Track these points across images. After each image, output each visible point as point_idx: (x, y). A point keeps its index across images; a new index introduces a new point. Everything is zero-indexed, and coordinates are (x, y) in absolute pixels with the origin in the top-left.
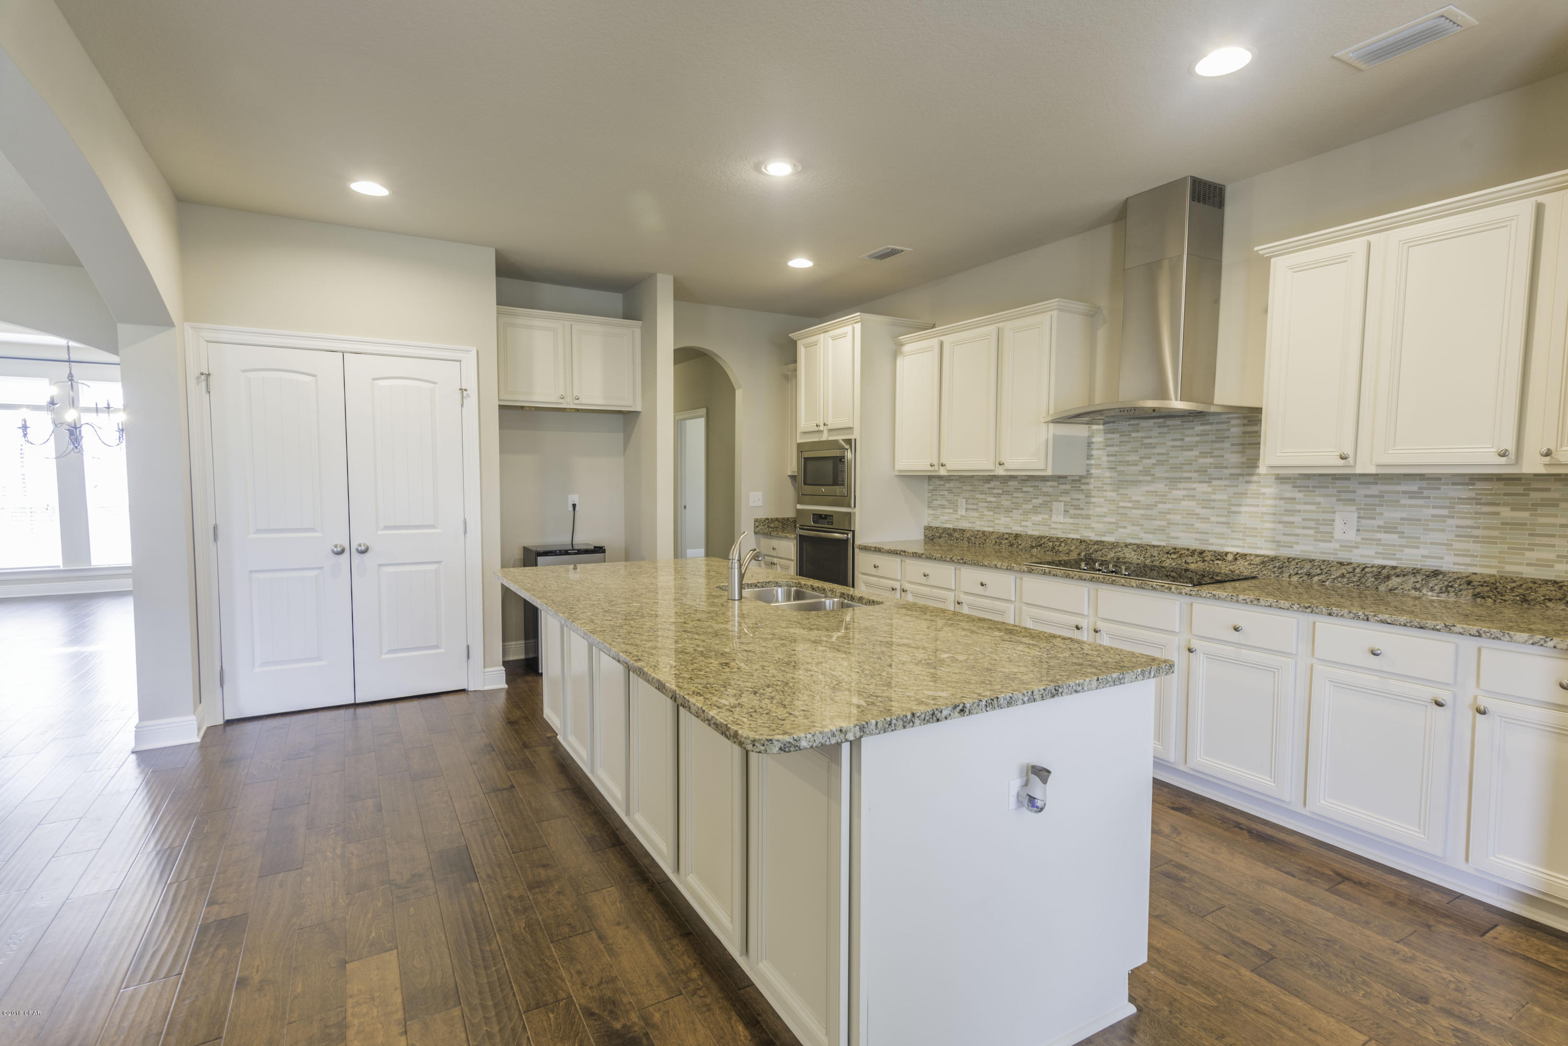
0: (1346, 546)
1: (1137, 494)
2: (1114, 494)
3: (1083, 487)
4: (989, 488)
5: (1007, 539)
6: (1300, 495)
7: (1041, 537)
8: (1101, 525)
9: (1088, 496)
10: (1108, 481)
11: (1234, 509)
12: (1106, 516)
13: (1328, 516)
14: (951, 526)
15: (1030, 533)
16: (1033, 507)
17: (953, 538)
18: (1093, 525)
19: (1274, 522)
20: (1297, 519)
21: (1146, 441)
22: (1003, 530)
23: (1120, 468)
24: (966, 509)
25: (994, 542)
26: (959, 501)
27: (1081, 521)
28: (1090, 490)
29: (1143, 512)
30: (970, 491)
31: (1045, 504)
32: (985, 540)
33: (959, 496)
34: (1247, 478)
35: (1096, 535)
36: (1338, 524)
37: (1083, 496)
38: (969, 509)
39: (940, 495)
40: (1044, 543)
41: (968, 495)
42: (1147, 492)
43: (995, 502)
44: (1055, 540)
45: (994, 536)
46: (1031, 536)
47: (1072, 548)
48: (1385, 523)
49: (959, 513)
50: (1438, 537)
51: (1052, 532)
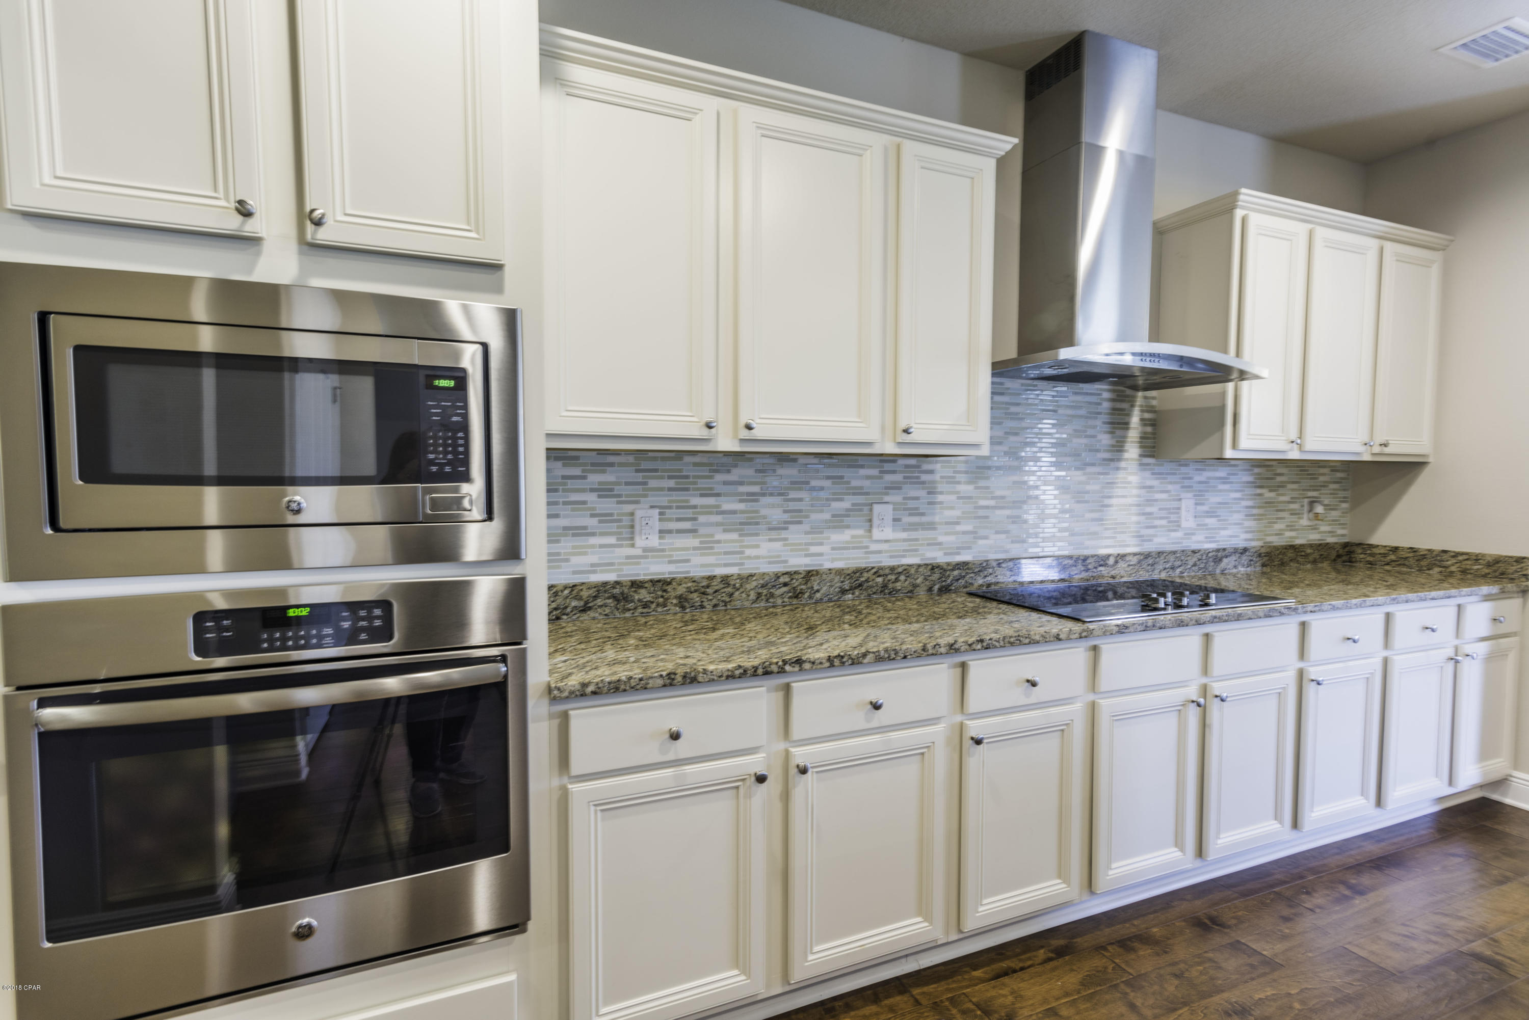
0: (1189, 534)
2: (970, 488)
3: (924, 477)
4: (725, 483)
5: (785, 585)
6: (1155, 483)
7: (860, 571)
8: (952, 538)
9: (932, 491)
11: (1107, 501)
12: (958, 523)
13: (1175, 504)
14: (611, 577)
15: (828, 565)
16: (833, 516)
17: (631, 605)
18: (941, 539)
19: (1139, 514)
20: (1154, 509)
21: (1013, 409)
24: (661, 532)
25: (753, 595)
26: (639, 514)
27: (919, 534)
28: (934, 482)
29: (1007, 512)
30: (670, 489)
31: (856, 508)
32: (731, 595)
33: (637, 502)
34: (1112, 464)
35: (946, 554)
36: (1183, 513)
37: (923, 493)
38: (670, 532)
39: (565, 503)
40: (867, 581)
41: (664, 500)
42: (1015, 482)
43: (742, 512)
44: (887, 571)
45: (754, 584)
46: (839, 572)
47: (919, 581)
48: (1211, 508)
49: (640, 542)
50: (1237, 517)
51: (873, 561)
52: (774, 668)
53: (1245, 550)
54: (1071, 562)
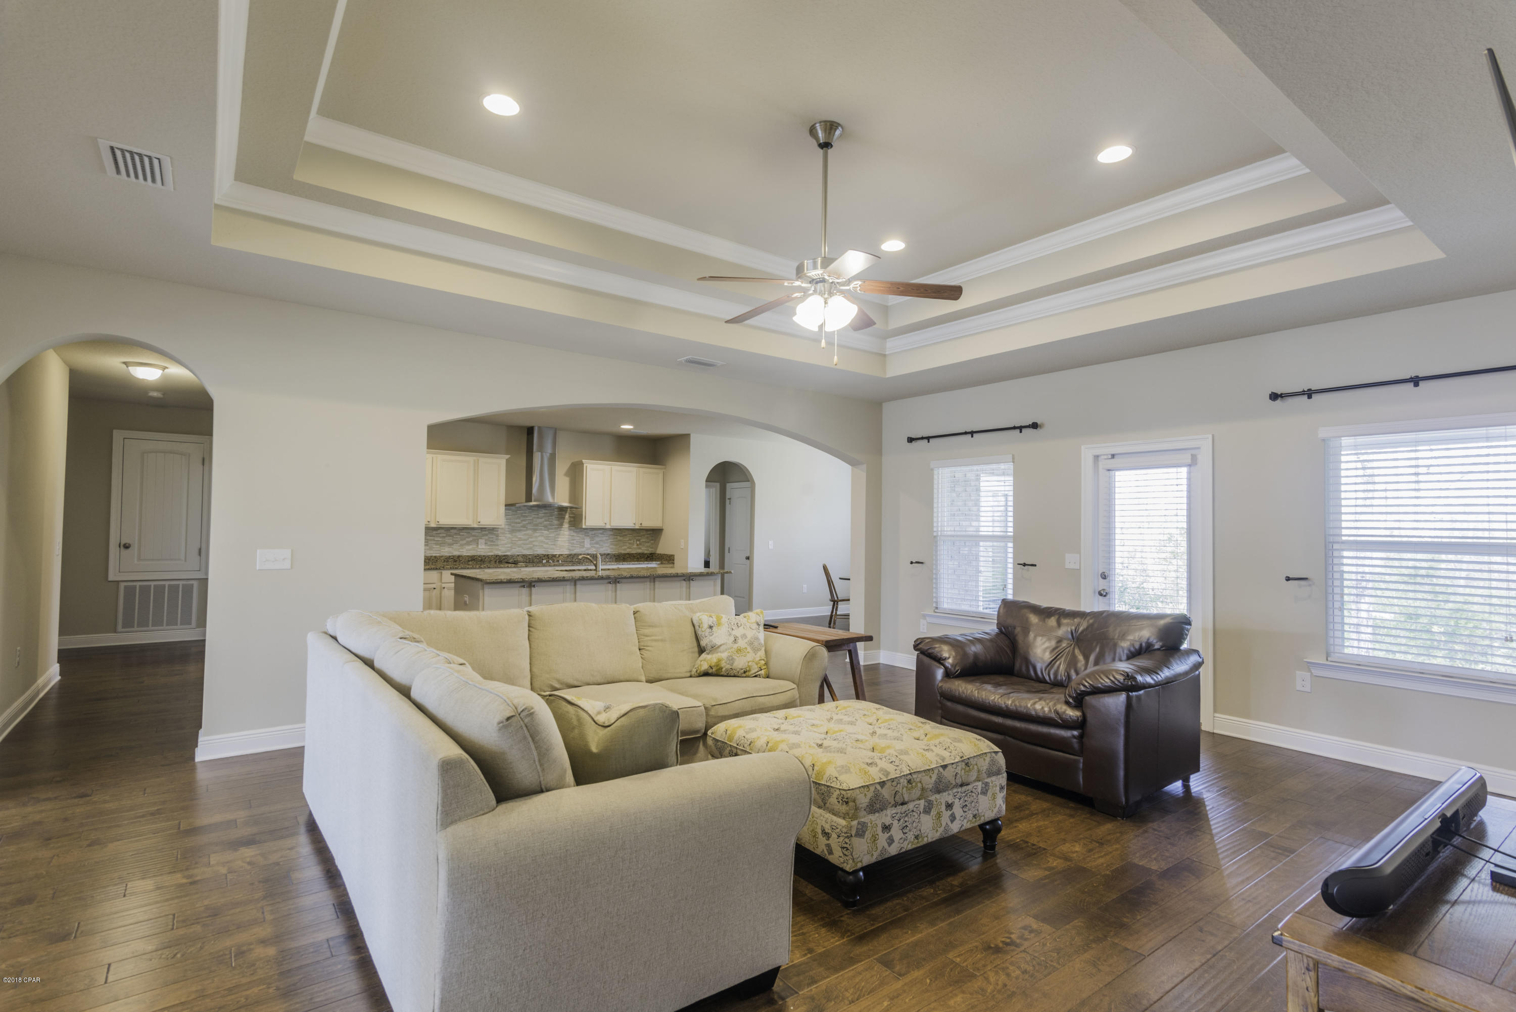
0: (588, 549)
1: (520, 535)
2: (510, 535)
3: (495, 532)
6: (575, 534)
7: (474, 556)
8: (504, 548)
9: (497, 536)
10: (507, 530)
11: (556, 539)
12: (506, 545)
13: (584, 541)
15: (465, 554)
16: (467, 542)
18: (500, 548)
19: (569, 543)
20: (575, 542)
21: (524, 514)
22: (447, 554)
23: (513, 525)
25: (443, 561)
27: (493, 547)
29: (523, 542)
31: (474, 540)
32: (437, 560)
34: (560, 529)
35: (502, 553)
36: (586, 543)
37: (494, 536)
40: (476, 558)
42: (524, 534)
43: (441, 541)
44: (482, 556)
45: (443, 558)
46: (468, 556)
47: (492, 559)
48: (597, 542)
50: (607, 545)
51: (479, 554)
53: (608, 554)
54: (541, 555)
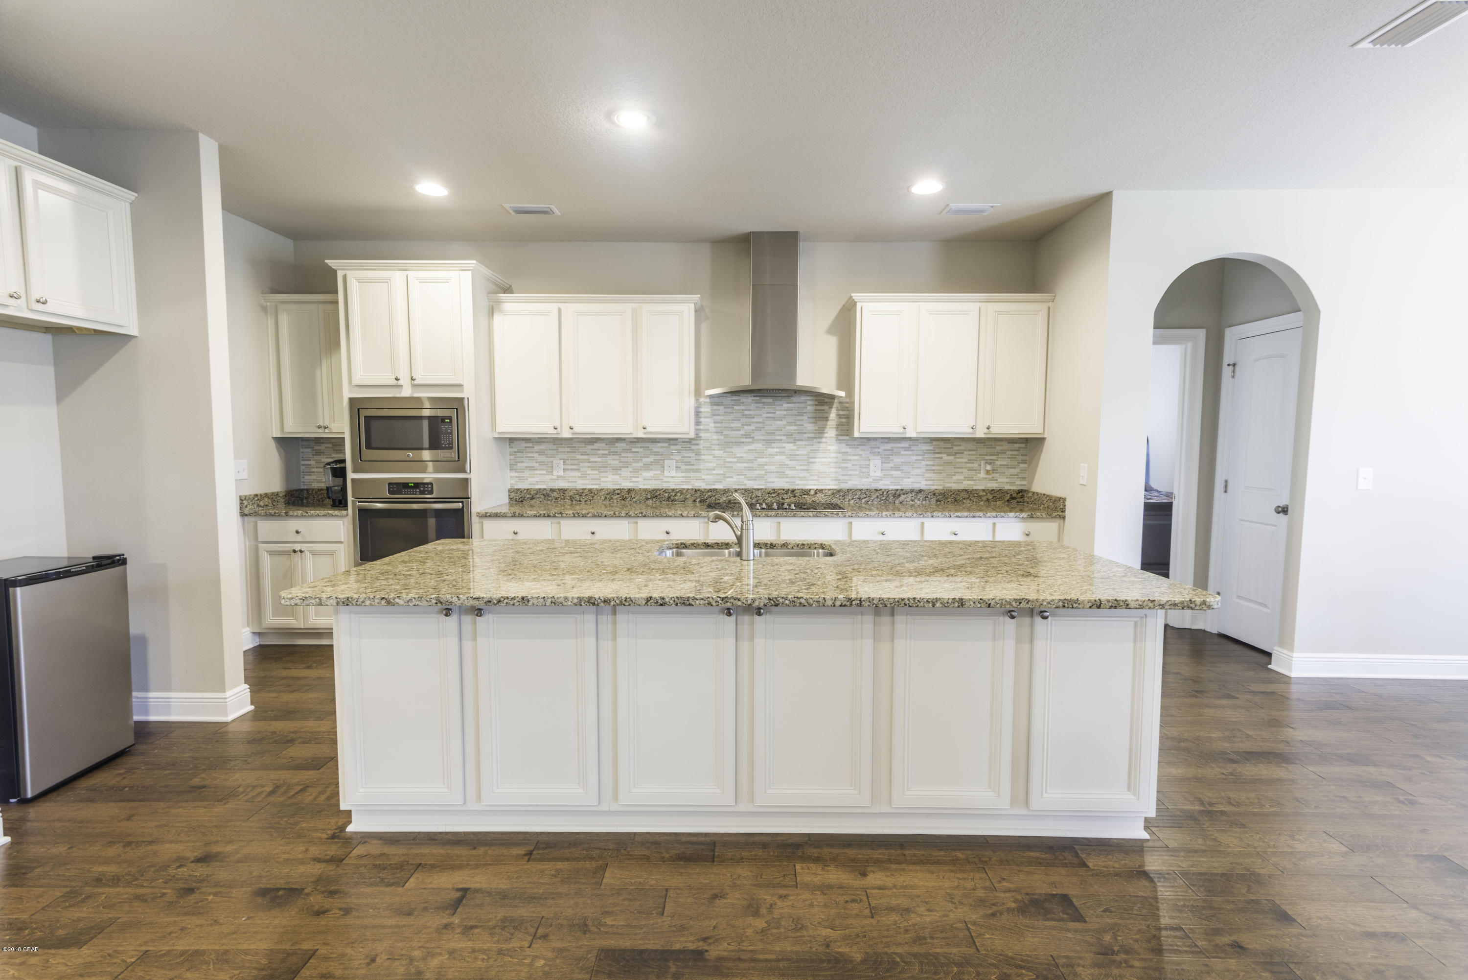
0: (878, 480)
1: (740, 452)
2: (721, 452)
3: (693, 447)
4: (592, 450)
5: (618, 494)
6: (850, 450)
7: (657, 490)
8: (710, 477)
9: (698, 454)
10: (716, 442)
11: (811, 460)
12: (714, 470)
13: (867, 463)
14: (545, 487)
15: (642, 487)
16: (644, 465)
17: (550, 498)
18: (703, 477)
19: (836, 468)
20: (849, 465)
21: (746, 413)
22: (611, 487)
23: (726, 433)
24: (564, 469)
25: (603, 498)
26: (555, 462)
27: (692, 474)
28: (699, 449)
29: (745, 465)
30: (568, 452)
31: (656, 462)
32: (593, 497)
33: (555, 457)
34: (819, 440)
35: (706, 484)
36: (872, 467)
37: (693, 455)
38: (568, 469)
39: (526, 457)
40: (660, 495)
41: (565, 457)
42: (749, 450)
43: (600, 462)
44: (670, 491)
45: (604, 493)
46: (645, 490)
47: (688, 497)
48: (895, 465)
49: (555, 473)
50: (917, 471)
51: (665, 486)
52: (551, 515)
53: (921, 491)
54: (783, 492)
